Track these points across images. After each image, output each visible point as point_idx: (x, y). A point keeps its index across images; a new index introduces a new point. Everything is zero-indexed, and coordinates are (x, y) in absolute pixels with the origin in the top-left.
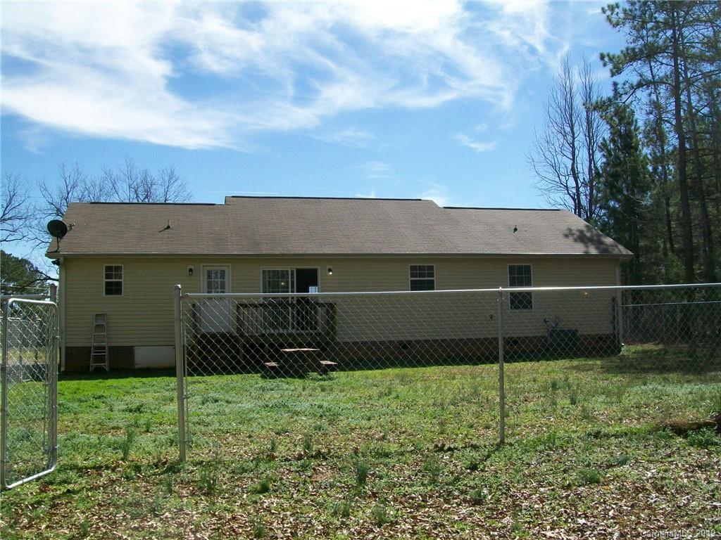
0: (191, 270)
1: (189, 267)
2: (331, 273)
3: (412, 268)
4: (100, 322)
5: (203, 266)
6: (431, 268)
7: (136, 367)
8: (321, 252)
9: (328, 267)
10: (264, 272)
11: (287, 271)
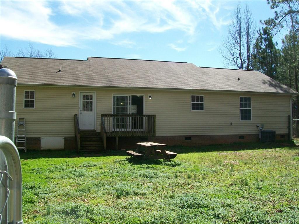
0: (74, 94)
1: (73, 93)
2: (150, 98)
3: (193, 97)
4: (21, 123)
5: (81, 92)
6: (202, 97)
7: (42, 149)
8: (146, 87)
9: (149, 95)
10: (114, 97)
11: (127, 97)
